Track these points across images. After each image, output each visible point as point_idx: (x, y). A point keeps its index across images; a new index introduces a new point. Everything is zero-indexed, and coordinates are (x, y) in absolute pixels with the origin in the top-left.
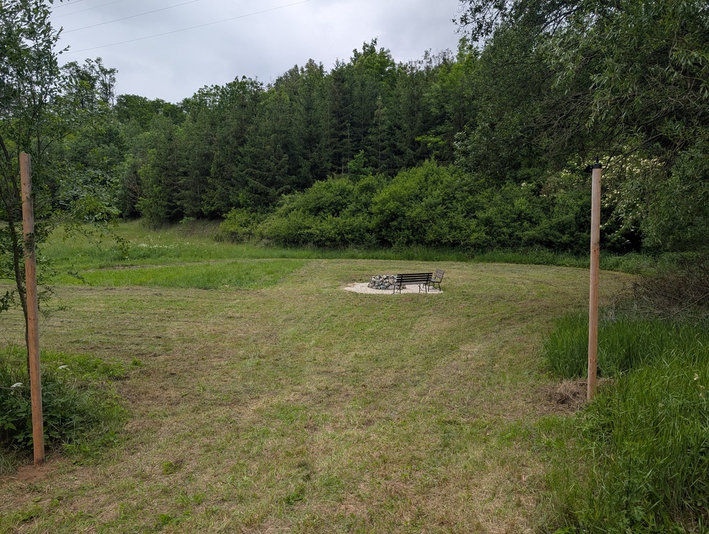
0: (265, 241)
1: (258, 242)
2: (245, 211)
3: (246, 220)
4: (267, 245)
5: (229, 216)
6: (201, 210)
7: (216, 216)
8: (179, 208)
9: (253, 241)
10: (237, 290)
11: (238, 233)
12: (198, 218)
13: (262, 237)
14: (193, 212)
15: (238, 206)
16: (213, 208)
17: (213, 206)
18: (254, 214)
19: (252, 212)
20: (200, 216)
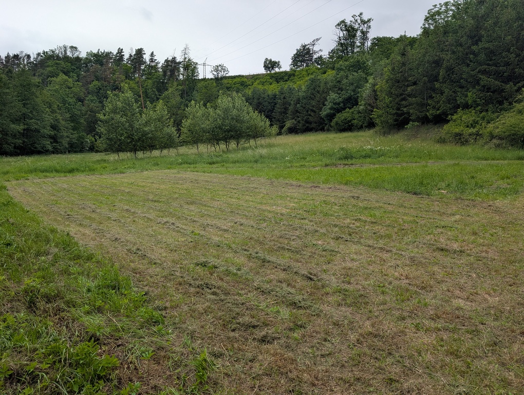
0: (495, 141)
1: (486, 143)
2: (474, 111)
3: (474, 121)
4: (498, 146)
5: (454, 117)
6: (426, 115)
7: (441, 120)
8: (406, 115)
9: (481, 142)
10: (457, 199)
11: (462, 134)
12: (423, 123)
13: (492, 137)
14: (419, 117)
15: (466, 106)
16: (438, 112)
17: (438, 110)
18: (484, 113)
19: (481, 112)
20: (424, 121)
